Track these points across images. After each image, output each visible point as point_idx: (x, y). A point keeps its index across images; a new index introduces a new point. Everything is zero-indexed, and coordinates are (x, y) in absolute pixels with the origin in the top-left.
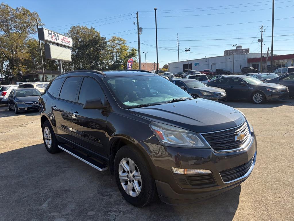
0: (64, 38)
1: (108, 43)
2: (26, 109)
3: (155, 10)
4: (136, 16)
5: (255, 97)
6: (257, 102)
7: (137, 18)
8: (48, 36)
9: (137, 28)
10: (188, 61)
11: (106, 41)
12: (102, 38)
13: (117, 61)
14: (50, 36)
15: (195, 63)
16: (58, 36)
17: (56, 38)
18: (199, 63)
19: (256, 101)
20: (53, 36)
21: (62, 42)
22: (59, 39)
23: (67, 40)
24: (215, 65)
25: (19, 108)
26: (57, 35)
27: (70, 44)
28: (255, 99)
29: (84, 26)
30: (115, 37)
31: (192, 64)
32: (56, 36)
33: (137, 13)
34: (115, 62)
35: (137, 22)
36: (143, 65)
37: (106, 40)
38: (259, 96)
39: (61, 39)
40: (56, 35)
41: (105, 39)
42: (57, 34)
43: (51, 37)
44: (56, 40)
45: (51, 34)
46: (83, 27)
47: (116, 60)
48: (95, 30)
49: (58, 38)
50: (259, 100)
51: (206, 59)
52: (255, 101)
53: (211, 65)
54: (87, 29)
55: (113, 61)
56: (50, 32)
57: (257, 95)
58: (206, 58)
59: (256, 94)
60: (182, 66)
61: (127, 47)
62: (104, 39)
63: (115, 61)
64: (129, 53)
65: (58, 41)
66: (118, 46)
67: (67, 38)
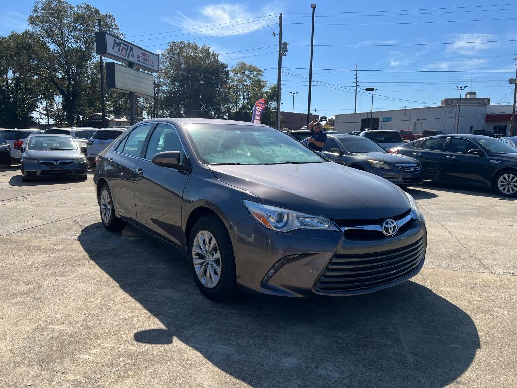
0: (143, 54)
1: (231, 75)
2: (39, 173)
3: (313, 7)
4: (278, 22)
5: (502, 182)
6: (506, 192)
7: (280, 25)
8: (113, 48)
9: (278, 43)
10: (371, 113)
11: (228, 71)
12: (222, 64)
13: (244, 107)
14: (116, 49)
15: (385, 118)
16: (131, 49)
17: (128, 52)
18: (391, 118)
19: (504, 190)
20: (123, 48)
21: (138, 60)
22: (133, 56)
23: (147, 58)
24: (422, 122)
25: (25, 170)
27: (153, 66)
28: (502, 186)
29: (192, 42)
30: (244, 64)
31: (378, 118)
32: (127, 49)
34: (240, 109)
35: (279, 33)
36: (290, 117)
37: (227, 69)
38: (512, 180)
39: (138, 56)
40: (128, 46)
41: (227, 66)
42: (130, 46)
43: (119, 50)
44: (128, 57)
45: (120, 44)
46: (189, 44)
47: (243, 105)
48: (211, 50)
49: (131, 54)
50: (511, 189)
51: (406, 112)
52: (501, 189)
53: (415, 123)
54: (196, 48)
55: (237, 106)
56: (118, 41)
57: (507, 178)
58: (406, 110)
59: (506, 176)
60: (360, 121)
61: (263, 82)
62: (224, 66)
63: (241, 106)
64: (266, 93)
65: (131, 59)
66: (248, 80)
67: (148, 53)
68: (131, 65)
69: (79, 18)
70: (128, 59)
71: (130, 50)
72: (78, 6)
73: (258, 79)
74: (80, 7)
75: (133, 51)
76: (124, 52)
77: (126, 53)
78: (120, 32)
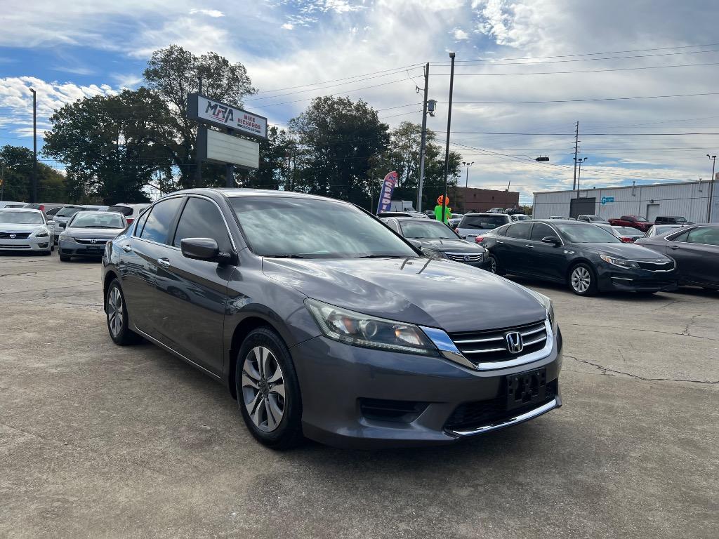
0: (246, 117)
1: (393, 139)
4: (423, 73)
6: (579, 290)
7: (427, 76)
8: (207, 112)
9: (422, 101)
11: (389, 134)
12: (382, 125)
13: (409, 181)
14: (210, 112)
15: (604, 198)
16: (231, 112)
17: (226, 116)
18: (613, 198)
20: (219, 111)
21: (239, 125)
22: (232, 120)
23: (252, 122)
24: (658, 205)
26: (228, 111)
27: (258, 132)
28: (576, 282)
29: (343, 97)
30: (410, 125)
31: (595, 198)
32: (226, 112)
33: (428, 65)
34: (402, 184)
35: (424, 88)
36: (475, 195)
37: (387, 132)
38: (584, 275)
39: (239, 120)
40: (226, 109)
41: (387, 128)
42: (229, 108)
43: (214, 114)
44: (226, 121)
45: (216, 106)
46: (340, 100)
47: (407, 178)
48: (368, 107)
49: (230, 117)
50: (583, 286)
51: (634, 189)
52: (575, 285)
53: (648, 206)
54: (350, 104)
55: (399, 179)
56: (213, 103)
57: (580, 272)
60: (569, 201)
61: (435, 148)
62: (384, 127)
63: (404, 180)
64: (440, 162)
65: (230, 124)
66: (414, 146)
67: (253, 117)
68: (229, 131)
69: (204, 71)
70: (226, 124)
71: (229, 113)
72: (202, 56)
73: (430, 144)
74: (204, 57)
75: (232, 114)
76: (221, 115)
77: (224, 117)
78: (252, 86)
